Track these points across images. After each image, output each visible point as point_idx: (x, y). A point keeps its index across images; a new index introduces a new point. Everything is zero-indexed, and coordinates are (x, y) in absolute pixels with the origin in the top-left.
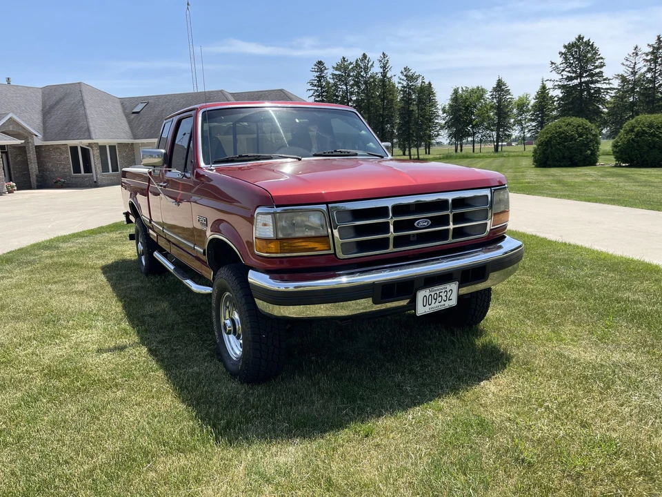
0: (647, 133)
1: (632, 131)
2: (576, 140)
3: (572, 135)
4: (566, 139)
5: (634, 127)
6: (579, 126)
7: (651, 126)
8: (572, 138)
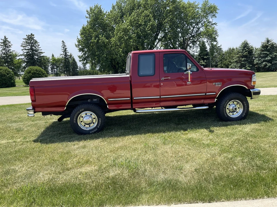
0: (36, 73)
1: (30, 72)
2: (6, 76)
3: (4, 74)
4: (2, 75)
5: (30, 71)
6: (6, 70)
7: (37, 70)
8: (5, 75)
